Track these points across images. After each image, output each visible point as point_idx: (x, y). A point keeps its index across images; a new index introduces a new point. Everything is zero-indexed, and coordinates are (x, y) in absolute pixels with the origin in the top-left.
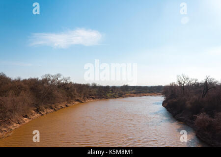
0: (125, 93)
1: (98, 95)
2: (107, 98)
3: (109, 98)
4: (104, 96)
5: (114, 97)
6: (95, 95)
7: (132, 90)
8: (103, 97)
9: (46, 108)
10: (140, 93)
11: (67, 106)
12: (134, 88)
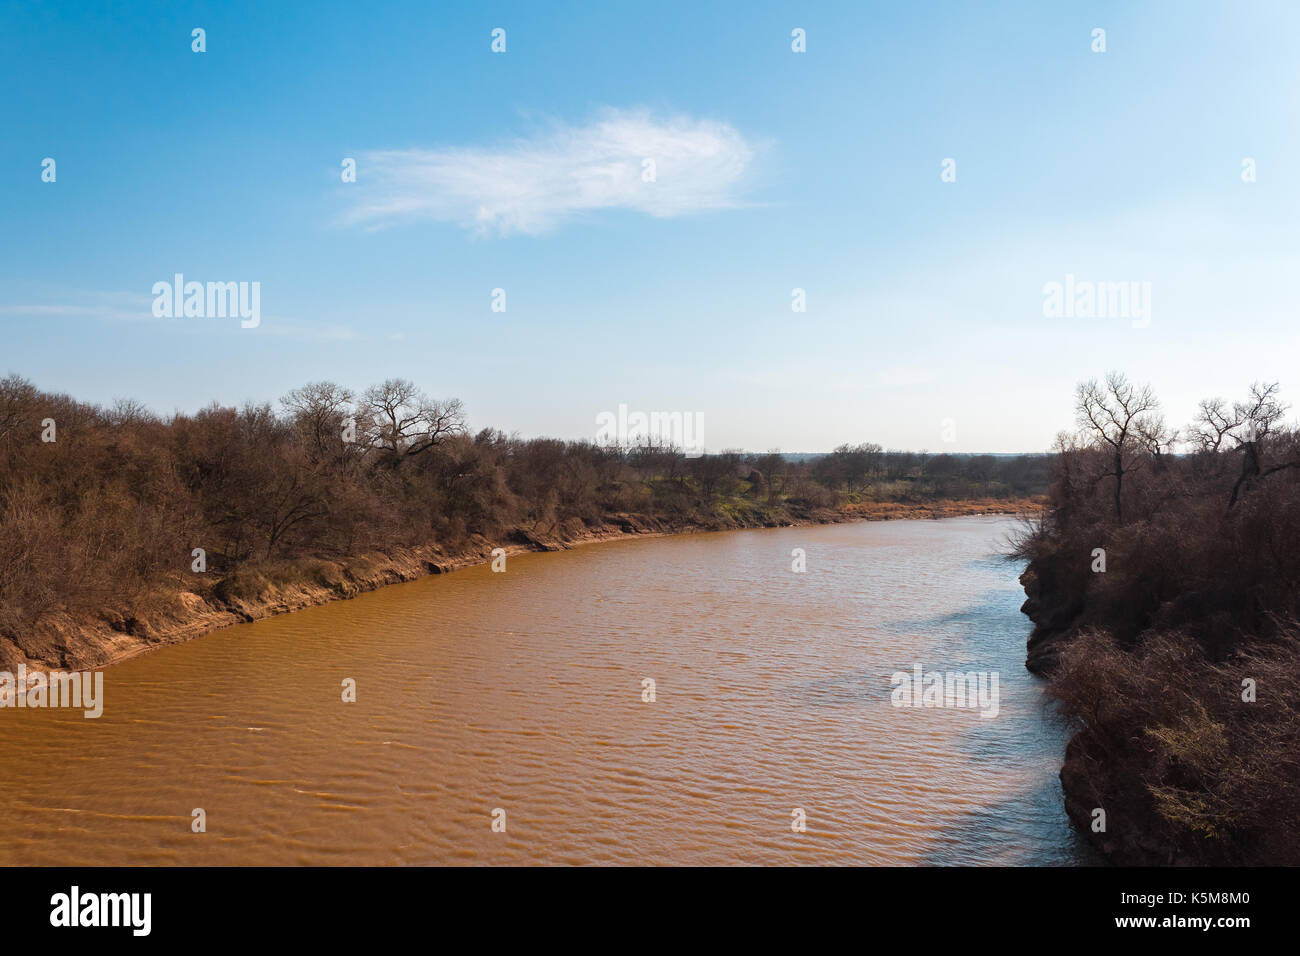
0: (835, 501)
1: (658, 505)
2: (711, 527)
3: (729, 526)
4: (692, 512)
5: (761, 520)
6: (641, 506)
7: (891, 479)
8: (692, 522)
9: (280, 580)
10: (939, 494)
11: (434, 570)
12: (902, 465)
